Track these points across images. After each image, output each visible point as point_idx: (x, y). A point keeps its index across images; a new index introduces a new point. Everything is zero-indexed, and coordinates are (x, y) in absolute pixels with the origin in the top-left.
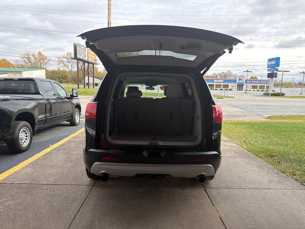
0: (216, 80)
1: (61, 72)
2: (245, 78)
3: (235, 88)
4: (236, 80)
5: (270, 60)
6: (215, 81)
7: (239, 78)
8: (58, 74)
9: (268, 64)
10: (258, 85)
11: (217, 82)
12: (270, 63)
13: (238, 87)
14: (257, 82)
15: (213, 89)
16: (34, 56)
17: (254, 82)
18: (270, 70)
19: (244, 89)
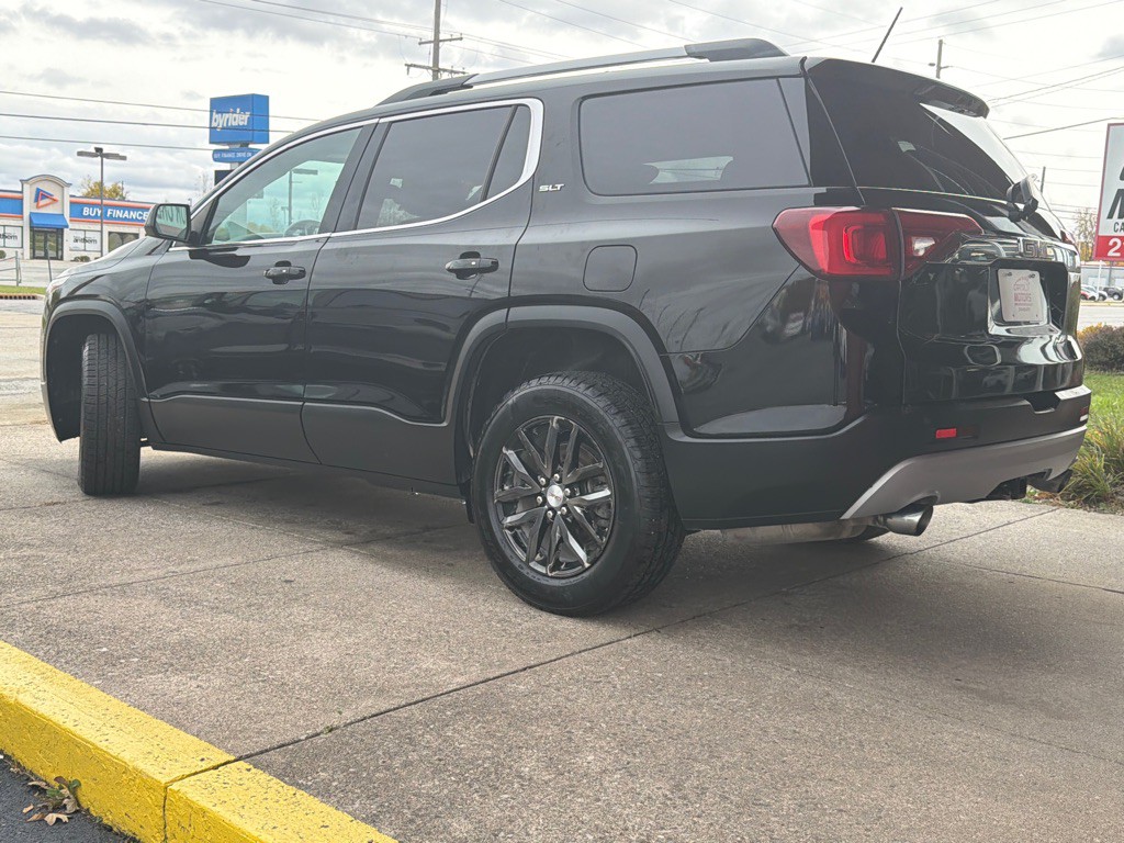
2: (69, 191)
3: (17, 243)
4: (22, 199)
5: (219, 105)
7: (38, 190)
9: (214, 125)
12: (221, 120)
13: (33, 240)
17: (119, 213)
18: (225, 155)
19: (68, 254)
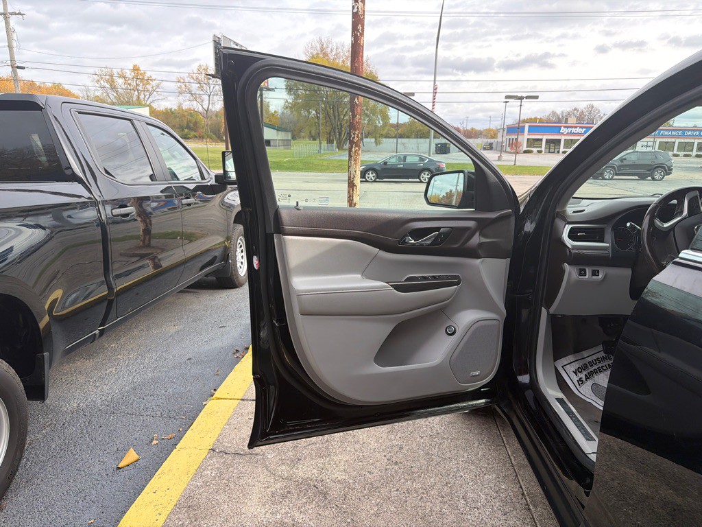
0: (567, 127)
1: (186, 114)
6: (563, 130)
8: (178, 119)
10: (677, 141)
11: (569, 134)
14: (674, 133)
15: (558, 152)
16: (123, 76)
17: (666, 133)
